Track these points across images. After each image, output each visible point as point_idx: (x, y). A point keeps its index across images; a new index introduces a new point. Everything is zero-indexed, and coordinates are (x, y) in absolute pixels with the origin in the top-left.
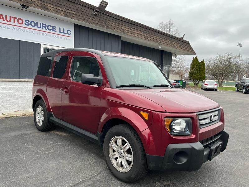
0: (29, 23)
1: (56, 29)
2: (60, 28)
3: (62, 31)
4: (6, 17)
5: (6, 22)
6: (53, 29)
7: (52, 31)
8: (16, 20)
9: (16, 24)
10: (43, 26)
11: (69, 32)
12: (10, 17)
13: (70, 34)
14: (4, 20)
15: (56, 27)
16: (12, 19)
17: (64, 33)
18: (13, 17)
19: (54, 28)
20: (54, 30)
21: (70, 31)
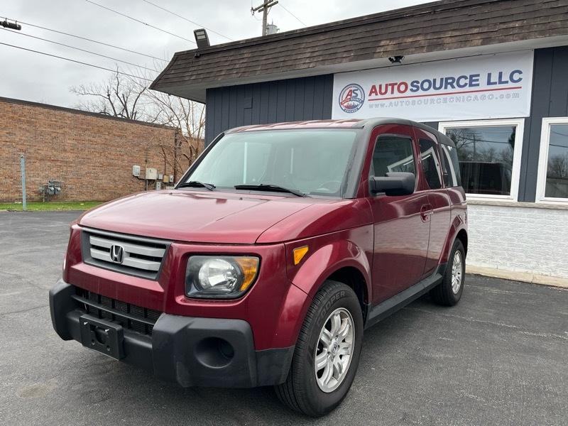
0: (419, 85)
1: (478, 80)
2: (489, 75)
3: (495, 78)
4: (380, 86)
5: (380, 96)
6: (471, 80)
7: (467, 88)
8: (396, 87)
9: (396, 94)
10: (447, 82)
11: (516, 77)
12: (387, 86)
13: (520, 79)
14: (377, 94)
15: (478, 75)
16: (390, 88)
17: (500, 82)
18: (390, 85)
19: (474, 78)
20: (473, 83)
21: (520, 72)
